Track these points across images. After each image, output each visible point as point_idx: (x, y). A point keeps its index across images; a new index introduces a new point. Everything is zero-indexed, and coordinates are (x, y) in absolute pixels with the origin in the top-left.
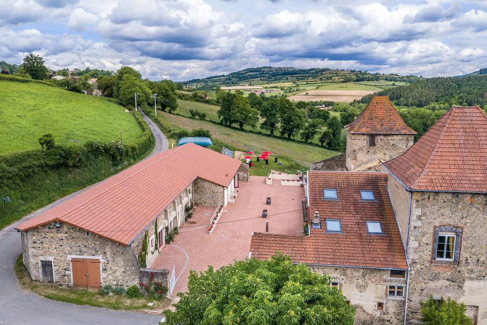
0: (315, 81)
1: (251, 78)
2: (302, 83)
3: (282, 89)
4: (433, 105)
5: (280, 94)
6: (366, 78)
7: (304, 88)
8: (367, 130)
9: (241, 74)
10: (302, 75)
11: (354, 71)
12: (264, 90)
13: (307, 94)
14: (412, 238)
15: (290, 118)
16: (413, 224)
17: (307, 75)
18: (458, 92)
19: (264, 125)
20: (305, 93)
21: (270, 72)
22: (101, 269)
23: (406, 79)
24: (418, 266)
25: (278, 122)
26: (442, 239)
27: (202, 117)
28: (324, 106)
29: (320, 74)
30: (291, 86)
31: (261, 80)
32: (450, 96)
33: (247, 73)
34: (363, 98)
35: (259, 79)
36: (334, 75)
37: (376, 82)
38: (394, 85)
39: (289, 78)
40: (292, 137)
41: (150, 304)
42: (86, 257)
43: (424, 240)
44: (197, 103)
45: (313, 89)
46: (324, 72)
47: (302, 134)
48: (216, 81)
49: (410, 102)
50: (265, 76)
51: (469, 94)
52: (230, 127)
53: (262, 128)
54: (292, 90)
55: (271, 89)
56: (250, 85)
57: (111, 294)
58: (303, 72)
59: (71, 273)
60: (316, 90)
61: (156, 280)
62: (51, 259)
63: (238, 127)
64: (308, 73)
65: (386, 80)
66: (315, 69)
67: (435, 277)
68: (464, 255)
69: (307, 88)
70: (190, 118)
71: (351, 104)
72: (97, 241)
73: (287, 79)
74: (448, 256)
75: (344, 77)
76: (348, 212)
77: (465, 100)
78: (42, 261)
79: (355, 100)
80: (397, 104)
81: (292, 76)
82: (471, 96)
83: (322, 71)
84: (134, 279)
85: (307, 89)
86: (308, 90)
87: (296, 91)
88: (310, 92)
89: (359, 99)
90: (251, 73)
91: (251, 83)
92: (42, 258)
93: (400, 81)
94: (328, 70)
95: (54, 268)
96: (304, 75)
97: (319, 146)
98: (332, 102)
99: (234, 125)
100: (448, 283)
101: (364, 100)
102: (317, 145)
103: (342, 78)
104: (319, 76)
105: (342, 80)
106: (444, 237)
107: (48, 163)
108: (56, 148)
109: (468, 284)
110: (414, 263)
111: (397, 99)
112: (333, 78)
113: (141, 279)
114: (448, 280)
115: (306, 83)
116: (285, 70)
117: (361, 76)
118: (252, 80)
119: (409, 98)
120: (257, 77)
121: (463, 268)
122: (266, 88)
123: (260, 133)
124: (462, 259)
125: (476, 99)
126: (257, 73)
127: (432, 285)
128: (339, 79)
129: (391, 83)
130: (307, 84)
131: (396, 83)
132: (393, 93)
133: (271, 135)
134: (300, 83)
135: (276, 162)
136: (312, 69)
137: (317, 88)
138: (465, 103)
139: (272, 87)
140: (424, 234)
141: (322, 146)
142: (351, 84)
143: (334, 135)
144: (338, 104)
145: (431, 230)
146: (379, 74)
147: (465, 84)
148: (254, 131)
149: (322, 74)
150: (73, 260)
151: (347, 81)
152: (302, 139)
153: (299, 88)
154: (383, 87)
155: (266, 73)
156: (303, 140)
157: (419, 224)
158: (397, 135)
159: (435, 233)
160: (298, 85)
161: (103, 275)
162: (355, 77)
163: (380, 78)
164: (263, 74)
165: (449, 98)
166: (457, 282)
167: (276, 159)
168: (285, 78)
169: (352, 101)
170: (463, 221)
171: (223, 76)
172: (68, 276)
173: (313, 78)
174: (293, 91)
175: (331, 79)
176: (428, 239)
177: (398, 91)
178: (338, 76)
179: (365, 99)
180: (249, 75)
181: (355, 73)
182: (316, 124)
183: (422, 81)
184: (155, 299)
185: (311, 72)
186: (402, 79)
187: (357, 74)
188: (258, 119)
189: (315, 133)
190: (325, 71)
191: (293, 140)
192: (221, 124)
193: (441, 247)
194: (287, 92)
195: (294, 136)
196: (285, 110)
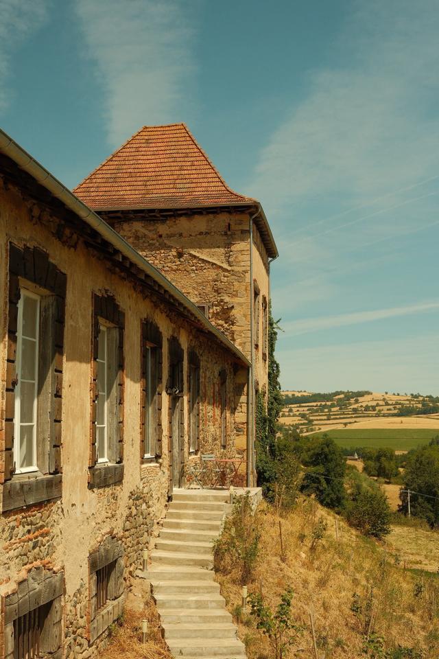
0: (344, 414)
2: (319, 418)
10: (319, 404)
11: (418, 396)
17: (329, 403)
29: (352, 400)
30: (297, 422)
36: (381, 403)
39: (294, 410)
46: (361, 399)
58: (321, 399)
64: (331, 400)
66: (344, 392)
75: (400, 407)
81: (300, 407)
83: (357, 396)
87: (307, 432)
94: (369, 393)
96: (323, 403)
103: (395, 408)
104: (350, 404)
105: (396, 411)
112: (378, 408)
115: (325, 417)
117: (432, 405)
128: (390, 410)
130: (328, 419)
134: (316, 418)
136: (338, 393)
137: (346, 425)
149: (357, 401)
151: (406, 413)
153: (313, 426)
160: (310, 422)
162: (420, 406)
168: (287, 410)
173: (341, 409)
175: (374, 410)
178: (387, 404)
181: (421, 399)
185: (337, 397)
187: (424, 401)
190: (363, 396)
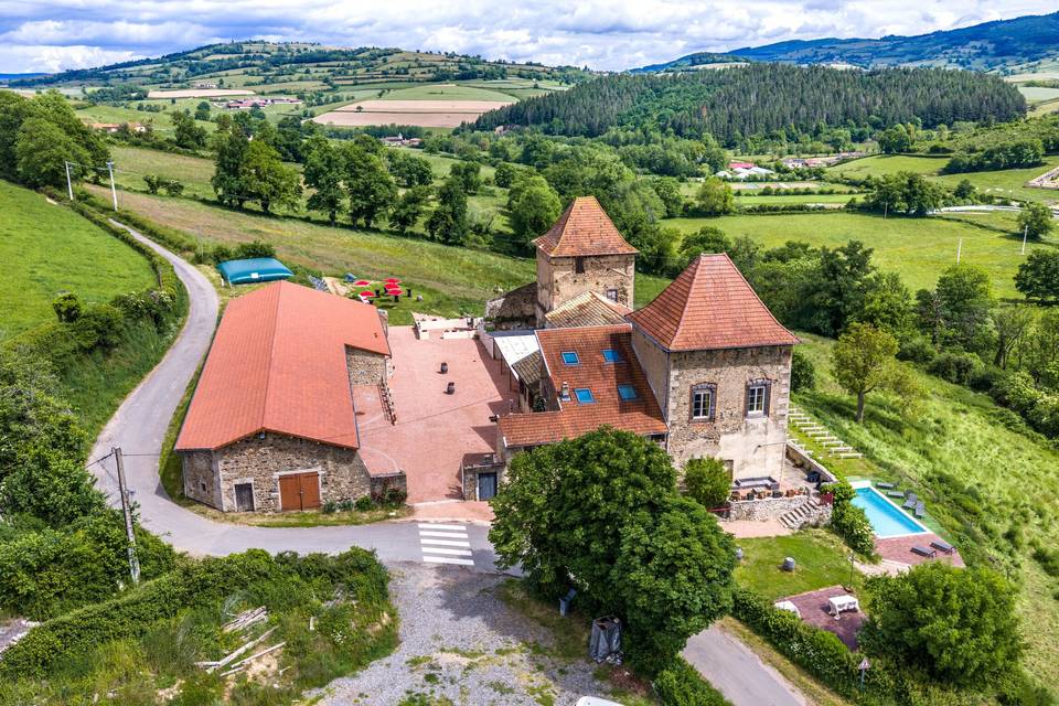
0: (373, 78)
1: (220, 70)
2: (344, 82)
3: (301, 97)
4: (614, 133)
5: (297, 108)
6: (480, 72)
7: (351, 94)
8: (573, 250)
9: (193, 59)
10: (341, 63)
11: (453, 56)
12: (257, 100)
13: (359, 108)
14: (671, 400)
15: (367, 187)
16: (672, 385)
17: (352, 63)
18: (658, 105)
19: (314, 203)
20: (354, 107)
21: (265, 55)
22: (320, 483)
23: (558, 74)
24: (678, 428)
25: (343, 195)
26: (698, 397)
27: (175, 190)
28: (401, 137)
29: (380, 61)
30: (320, 88)
31: (246, 73)
32: (643, 113)
33: (208, 55)
34: (480, 118)
35: (241, 71)
36: (414, 64)
37: (500, 80)
38: (536, 87)
39: (312, 71)
40: (372, 224)
41: (393, 514)
42: (299, 471)
43: (682, 400)
44: (136, 151)
45: (370, 98)
46: (389, 58)
47: (394, 218)
48: (131, 76)
49: (571, 127)
50: (254, 65)
51: (677, 110)
52: (240, 209)
53: (309, 207)
54: (323, 99)
55: (276, 97)
56: (221, 85)
57: (338, 511)
58: (342, 57)
59: (279, 494)
60: (377, 99)
61: (392, 487)
62: (250, 480)
63: (259, 208)
64: (355, 60)
65: (520, 76)
66: (368, 49)
67: (693, 437)
68: (719, 410)
69: (358, 95)
70: (147, 192)
71: (456, 132)
72: (313, 449)
73: (307, 72)
74: (705, 414)
75: (435, 69)
76: (596, 378)
77: (670, 124)
78: (236, 486)
79: (463, 124)
80: (547, 132)
81: (318, 66)
82: (680, 114)
83: (385, 55)
84: (364, 489)
85: (356, 97)
86: (362, 100)
87: (334, 101)
88: (365, 105)
89: (472, 120)
90: (219, 57)
91: (221, 82)
92: (238, 482)
93: (548, 79)
94: (398, 51)
95: (254, 491)
96: (346, 63)
97: (428, 239)
98: (416, 127)
99: (248, 204)
100: (705, 441)
101: (482, 124)
102: (423, 237)
103: (429, 71)
104: (378, 65)
105: (431, 75)
106: (699, 396)
107: (84, 344)
108: (84, 317)
109: (723, 439)
110: (674, 425)
111: (547, 120)
112: (411, 71)
113: (372, 488)
114: (705, 438)
115: (352, 82)
116: (299, 51)
117: (469, 67)
118: (223, 73)
119: (569, 118)
120: (236, 67)
121: (717, 424)
122: (263, 94)
123: (307, 220)
124: (717, 414)
125: (689, 121)
126: (233, 56)
127: (691, 445)
128: (424, 73)
129: (531, 83)
130: (356, 84)
131: (540, 84)
132: (538, 108)
133: (331, 223)
134: (340, 82)
135: (409, 296)
136: (362, 50)
137: (380, 95)
138: (671, 130)
139: (276, 93)
140: (681, 394)
141: (432, 239)
142: (451, 86)
143: (454, 217)
144: (429, 134)
145: (688, 388)
146: (505, 63)
147: (668, 89)
148: (295, 215)
150: (281, 478)
151: (441, 77)
152: (391, 226)
153: (339, 94)
154: (516, 92)
155: (254, 58)
156: (394, 229)
157: (677, 384)
158: (612, 255)
159: (692, 391)
160: (335, 88)
161: (322, 490)
162: (456, 68)
163: (508, 71)
164: (247, 58)
165: (642, 117)
166: (713, 439)
167: (409, 291)
168: (304, 70)
169: (459, 125)
170: (717, 377)
171: (148, 61)
172: (275, 499)
173: (368, 71)
174: (327, 101)
175: (407, 73)
176: (686, 398)
177: (548, 103)
178: (420, 66)
179: (485, 120)
180: (213, 61)
181: (456, 59)
182: (419, 197)
183: (592, 83)
184: (394, 508)
185: (361, 55)
186: (551, 74)
187: (460, 62)
188: (299, 190)
189: (418, 213)
190: (390, 54)
191: (377, 231)
192: (219, 203)
193: (697, 405)
194: (312, 105)
195: (376, 221)
196: (358, 170)
